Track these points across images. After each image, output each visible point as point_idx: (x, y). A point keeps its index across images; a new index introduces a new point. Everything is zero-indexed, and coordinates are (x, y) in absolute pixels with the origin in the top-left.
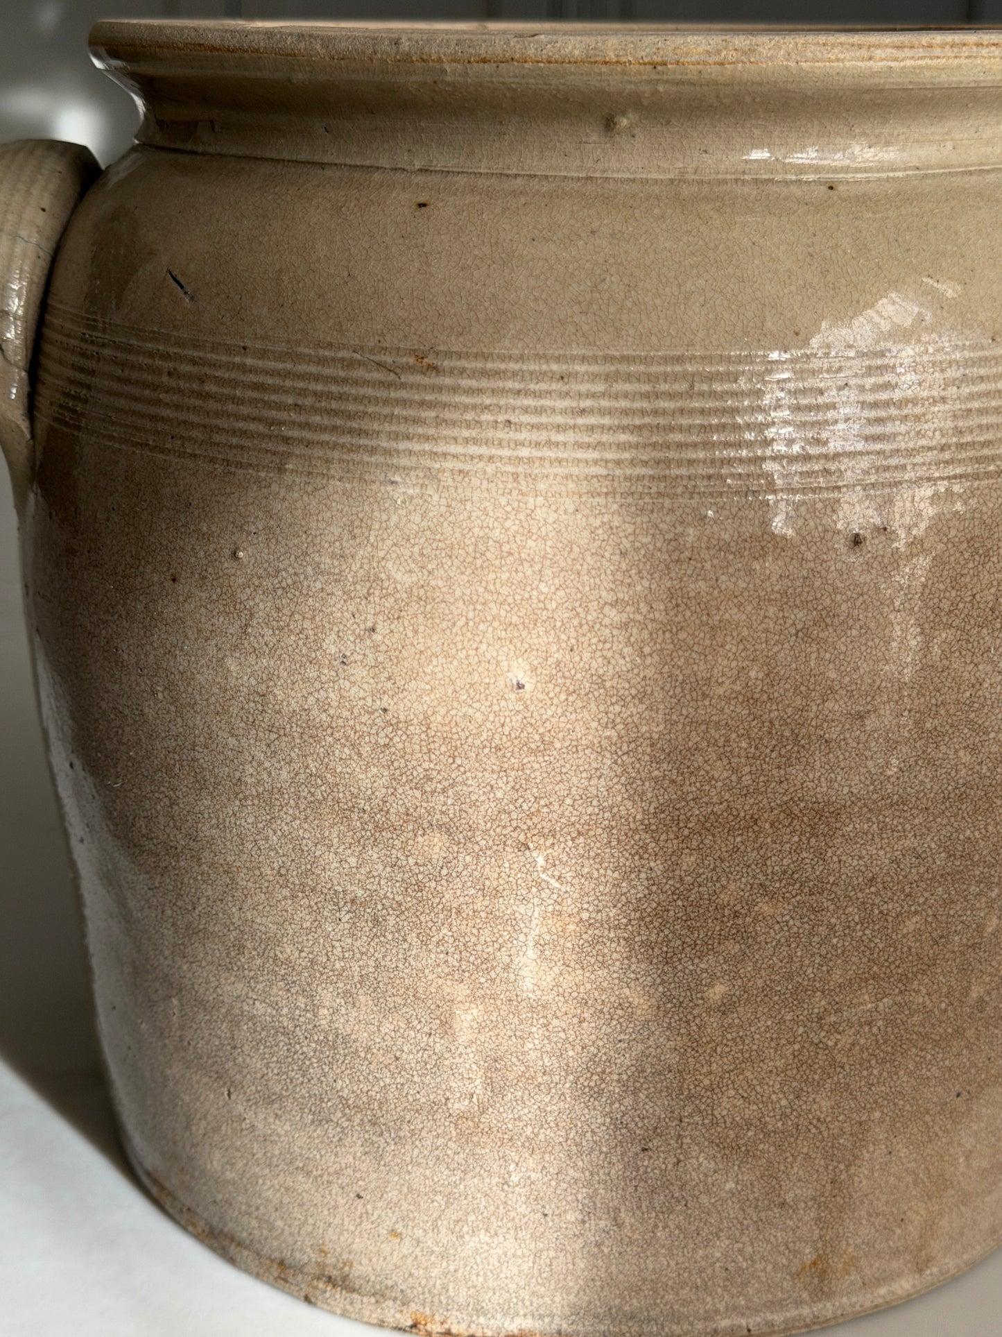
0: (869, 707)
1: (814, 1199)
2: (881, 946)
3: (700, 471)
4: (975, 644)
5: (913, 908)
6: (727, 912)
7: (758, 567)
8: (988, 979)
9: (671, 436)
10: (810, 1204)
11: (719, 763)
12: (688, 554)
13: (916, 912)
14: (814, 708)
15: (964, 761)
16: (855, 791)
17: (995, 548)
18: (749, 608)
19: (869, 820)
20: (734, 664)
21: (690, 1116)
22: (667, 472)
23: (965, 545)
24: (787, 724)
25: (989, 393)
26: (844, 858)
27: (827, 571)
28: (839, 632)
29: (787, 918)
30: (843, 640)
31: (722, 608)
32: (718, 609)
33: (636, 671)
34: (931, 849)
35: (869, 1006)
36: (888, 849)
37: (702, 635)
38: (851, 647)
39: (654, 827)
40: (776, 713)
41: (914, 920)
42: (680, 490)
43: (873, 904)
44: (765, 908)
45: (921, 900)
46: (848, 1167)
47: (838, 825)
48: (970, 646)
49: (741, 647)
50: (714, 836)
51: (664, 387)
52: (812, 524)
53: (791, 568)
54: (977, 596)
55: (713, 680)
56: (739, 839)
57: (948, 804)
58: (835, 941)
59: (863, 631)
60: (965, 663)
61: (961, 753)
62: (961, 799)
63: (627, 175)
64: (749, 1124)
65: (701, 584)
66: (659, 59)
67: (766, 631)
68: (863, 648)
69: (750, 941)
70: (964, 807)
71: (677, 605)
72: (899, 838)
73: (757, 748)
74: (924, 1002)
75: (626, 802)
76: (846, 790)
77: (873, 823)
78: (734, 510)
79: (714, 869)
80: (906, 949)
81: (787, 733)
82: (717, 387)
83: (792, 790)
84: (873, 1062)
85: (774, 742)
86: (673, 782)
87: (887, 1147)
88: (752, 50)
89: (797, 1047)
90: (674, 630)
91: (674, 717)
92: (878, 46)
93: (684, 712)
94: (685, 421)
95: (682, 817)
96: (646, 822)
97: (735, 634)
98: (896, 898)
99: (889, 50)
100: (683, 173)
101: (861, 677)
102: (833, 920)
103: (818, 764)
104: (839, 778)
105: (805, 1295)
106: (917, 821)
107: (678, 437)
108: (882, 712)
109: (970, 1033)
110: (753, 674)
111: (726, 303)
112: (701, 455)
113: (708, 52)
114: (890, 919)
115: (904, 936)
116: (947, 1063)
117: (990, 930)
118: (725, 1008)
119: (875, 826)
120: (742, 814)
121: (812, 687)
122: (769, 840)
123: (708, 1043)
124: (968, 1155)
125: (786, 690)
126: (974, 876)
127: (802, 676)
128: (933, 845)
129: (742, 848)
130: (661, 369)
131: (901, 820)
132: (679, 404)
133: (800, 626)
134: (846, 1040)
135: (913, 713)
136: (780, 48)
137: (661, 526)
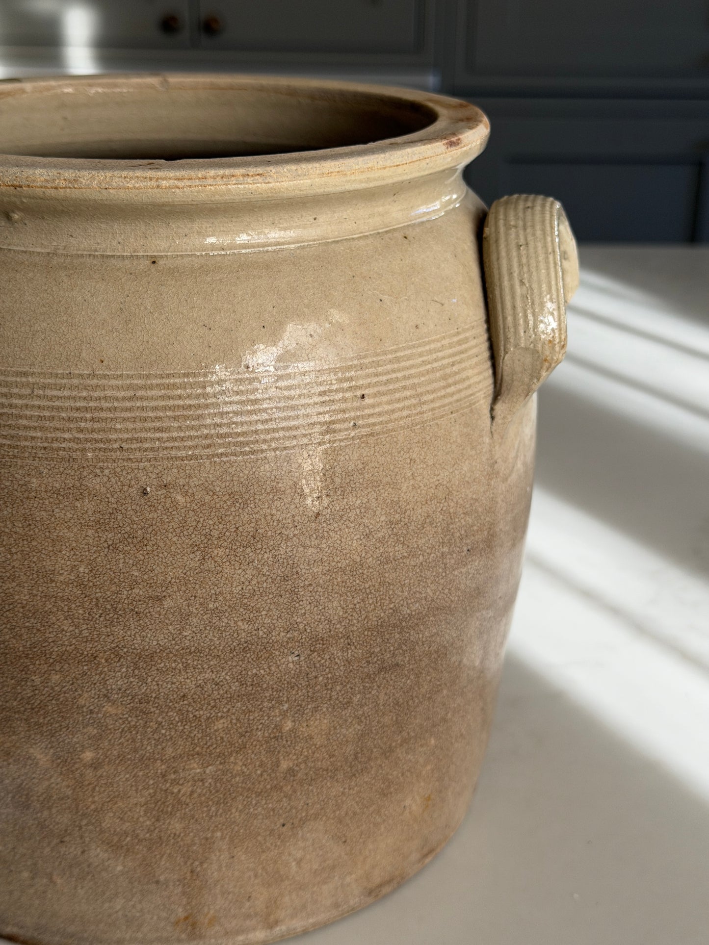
0: (164, 594)
1: (178, 880)
2: (200, 736)
3: (39, 444)
4: (242, 558)
5: (219, 714)
6: (85, 709)
7: (79, 505)
8: (295, 757)
9: (21, 421)
10: (177, 883)
11: (66, 622)
12: (33, 494)
13: (222, 717)
14: (125, 593)
15: (243, 628)
16: (162, 644)
17: (252, 499)
18: (75, 530)
19: (175, 661)
20: (69, 563)
21: (86, 825)
22: (18, 443)
23: (227, 497)
24: (108, 601)
25: (244, 401)
26: (161, 683)
27: (126, 510)
28: (138, 547)
29: (127, 716)
30: (141, 552)
31: (57, 528)
32: (55, 529)
33: (8, 562)
34: (226, 680)
35: (198, 770)
36: (192, 679)
37: (47, 544)
38: (147, 557)
39: (31, 656)
40: (100, 594)
41: (221, 721)
42: (27, 455)
43: (188, 711)
44: (109, 708)
45: (225, 710)
46: (201, 864)
47: (153, 663)
48: (237, 559)
49: (72, 553)
50: (69, 664)
51: (15, 391)
52: (113, 480)
53: (101, 507)
54: (240, 528)
55: (56, 572)
56: (85, 668)
57: (235, 653)
58: (163, 731)
59: (155, 547)
60: (235, 569)
61: (240, 623)
62: (244, 650)
63: (23, 249)
64: (126, 834)
65: (43, 513)
66: (18, 184)
67: (88, 544)
68: (156, 558)
69: (104, 728)
70: (248, 655)
71: (30, 525)
72: (200, 673)
73: (89, 614)
74: (241, 770)
75: (12, 639)
76: (155, 643)
77: (179, 663)
78: (61, 469)
79: (72, 684)
80: (219, 738)
81: (109, 607)
82: (49, 393)
83: (116, 641)
84: (210, 803)
85: (100, 612)
86: (38, 630)
87: (230, 853)
88: (75, 181)
89: (151, 791)
90: (29, 540)
91: (34, 592)
92: (163, 179)
93: (40, 589)
94: (28, 413)
95: (47, 652)
96: (26, 652)
97: (67, 544)
98: (204, 708)
99: (171, 182)
100: (56, 248)
101: (156, 575)
102: (159, 719)
103: (133, 627)
104: (149, 635)
105: (183, 936)
106: (212, 663)
107: (24, 422)
108: (174, 597)
109: (288, 789)
110: (81, 570)
111: (57, 339)
112: (39, 434)
113: (47, 181)
114: (203, 721)
115: (216, 731)
116: (270, 805)
117: (288, 728)
118: (95, 765)
119: (180, 665)
120: (85, 653)
121: (122, 580)
122: (106, 669)
123: (89, 784)
124: (299, 862)
125: (105, 581)
126: (266, 697)
127: (114, 573)
128: (228, 678)
129: (89, 673)
130: (14, 379)
131: (200, 662)
132: (25, 402)
133: (110, 543)
134: (186, 789)
135: (197, 599)
136: (94, 179)
137: (16, 475)
